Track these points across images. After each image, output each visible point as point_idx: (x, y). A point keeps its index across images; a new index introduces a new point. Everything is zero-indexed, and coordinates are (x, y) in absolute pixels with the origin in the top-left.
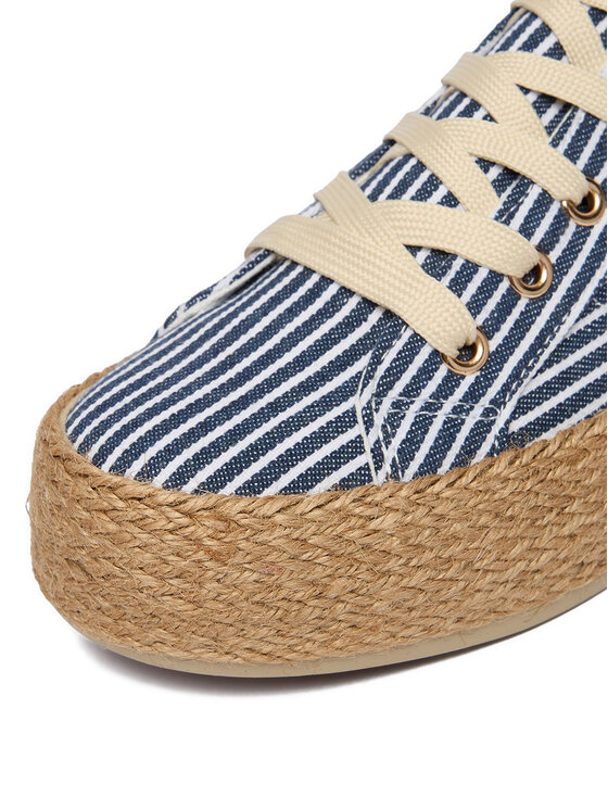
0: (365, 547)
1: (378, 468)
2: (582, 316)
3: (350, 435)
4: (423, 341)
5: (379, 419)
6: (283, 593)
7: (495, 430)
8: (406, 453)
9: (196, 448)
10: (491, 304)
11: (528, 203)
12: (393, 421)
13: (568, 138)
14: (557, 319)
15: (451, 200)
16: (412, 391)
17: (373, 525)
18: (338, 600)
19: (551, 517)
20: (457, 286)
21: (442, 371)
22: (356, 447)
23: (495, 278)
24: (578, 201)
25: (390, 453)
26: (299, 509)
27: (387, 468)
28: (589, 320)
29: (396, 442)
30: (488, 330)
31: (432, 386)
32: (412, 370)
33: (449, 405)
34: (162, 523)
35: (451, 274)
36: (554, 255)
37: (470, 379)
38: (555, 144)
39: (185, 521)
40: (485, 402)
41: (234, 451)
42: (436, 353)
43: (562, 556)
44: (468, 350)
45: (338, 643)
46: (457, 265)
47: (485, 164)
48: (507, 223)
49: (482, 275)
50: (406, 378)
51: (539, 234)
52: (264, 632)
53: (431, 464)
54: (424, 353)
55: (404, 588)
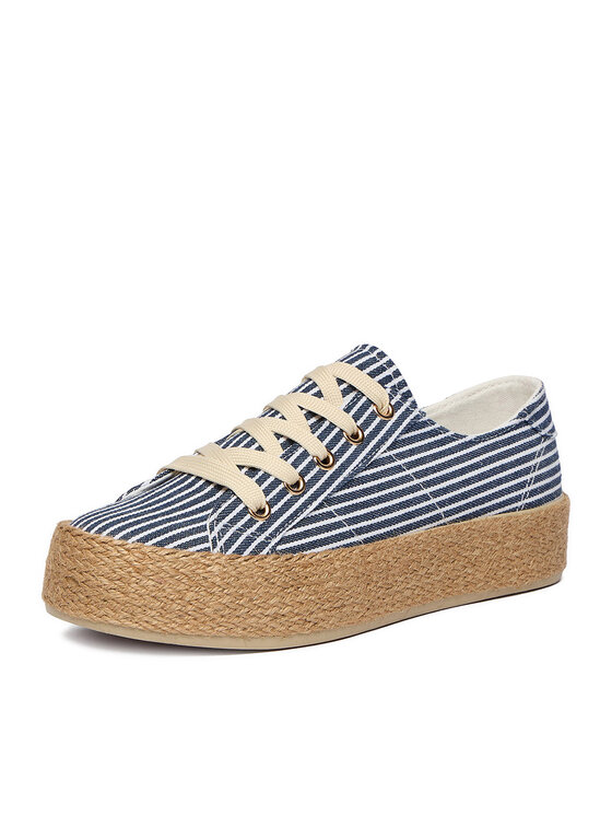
0: (205, 578)
1: (214, 548)
2: (315, 510)
3: (203, 534)
4: (241, 501)
5: (217, 529)
6: (165, 594)
7: (270, 546)
8: (228, 545)
9: (132, 529)
10: (275, 492)
11: (297, 454)
12: (223, 532)
13: (320, 431)
14: (305, 506)
15: (260, 448)
16: (233, 522)
17: (209, 569)
18: (189, 603)
19: (291, 589)
20: (260, 482)
21: (248, 517)
22: (205, 539)
23: (277, 482)
24: (322, 458)
25: (220, 544)
26: (176, 555)
27: (218, 549)
28: (317, 512)
29: (223, 540)
30: (271, 504)
31: (243, 522)
32: (234, 513)
33: (249, 531)
34: (115, 553)
35: (257, 477)
36: (307, 479)
37: (261, 522)
38: (313, 433)
39: (126, 552)
40: (267, 534)
41: (149, 532)
42: (246, 508)
43: (296, 611)
44: (261, 511)
45: (187, 626)
46: (260, 474)
47: (278, 436)
48: (286, 460)
49: (271, 479)
50: (231, 516)
51: (301, 467)
52: (154, 613)
53: (239, 551)
54: (241, 507)
55: (220, 603)
